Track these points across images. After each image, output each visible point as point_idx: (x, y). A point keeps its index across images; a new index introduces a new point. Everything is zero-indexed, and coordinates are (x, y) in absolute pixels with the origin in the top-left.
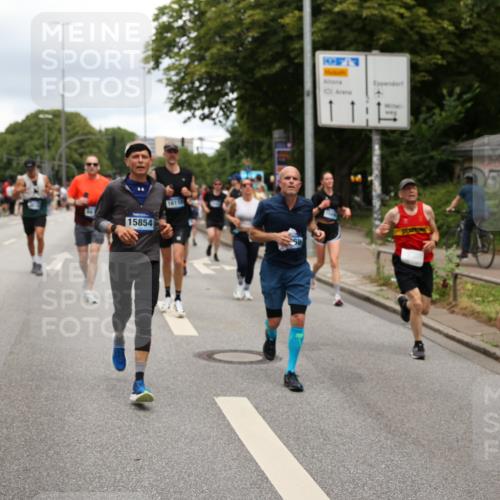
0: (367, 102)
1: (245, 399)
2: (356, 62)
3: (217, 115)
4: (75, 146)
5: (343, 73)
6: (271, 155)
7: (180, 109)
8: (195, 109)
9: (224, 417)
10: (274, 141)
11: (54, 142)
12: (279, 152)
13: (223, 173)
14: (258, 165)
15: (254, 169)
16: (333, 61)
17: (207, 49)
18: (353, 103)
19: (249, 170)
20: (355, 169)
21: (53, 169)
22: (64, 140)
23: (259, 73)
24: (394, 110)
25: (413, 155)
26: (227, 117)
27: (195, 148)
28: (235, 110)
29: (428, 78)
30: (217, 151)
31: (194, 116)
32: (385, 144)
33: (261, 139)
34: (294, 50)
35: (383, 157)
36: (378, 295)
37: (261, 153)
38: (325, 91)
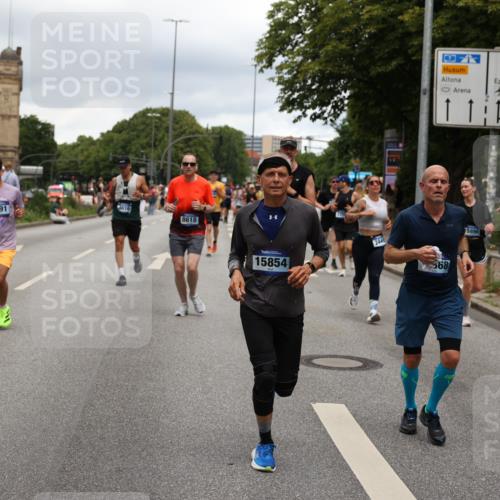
0: (487, 100)
1: (344, 406)
3: (329, 115)
4: (181, 145)
5: (463, 70)
6: (381, 156)
7: (290, 108)
8: (306, 108)
9: (320, 424)
10: (385, 141)
11: (160, 141)
12: (390, 153)
13: (331, 174)
14: (366, 166)
15: (362, 170)
16: (453, 58)
17: (322, 46)
18: (471, 102)
19: (357, 170)
21: (158, 167)
22: (170, 139)
23: (374, 71)
26: (336, 116)
27: (303, 148)
28: (346, 108)
30: (325, 151)
31: (305, 115)
33: (372, 139)
34: (413, 45)
36: (486, 302)
37: (370, 153)
38: (442, 90)
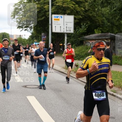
0: (64, 27)
2: (62, 17)
3: (29, 29)
5: (58, 20)
6: (41, 39)
7: (20, 28)
8: (23, 28)
9: (29, 101)
10: (42, 36)
12: (43, 38)
13: (30, 43)
14: (38, 41)
16: (56, 17)
18: (61, 27)
19: (36, 43)
20: (61, 42)
24: (70, 28)
25: (74, 39)
26: (31, 30)
27: (23, 37)
28: (33, 28)
29: (78, 21)
30: (29, 38)
31: (23, 30)
32: (68, 36)
33: (39, 35)
34: (47, 14)
35: (67, 40)
36: (65, 72)
37: (39, 39)
38: (54, 24)
